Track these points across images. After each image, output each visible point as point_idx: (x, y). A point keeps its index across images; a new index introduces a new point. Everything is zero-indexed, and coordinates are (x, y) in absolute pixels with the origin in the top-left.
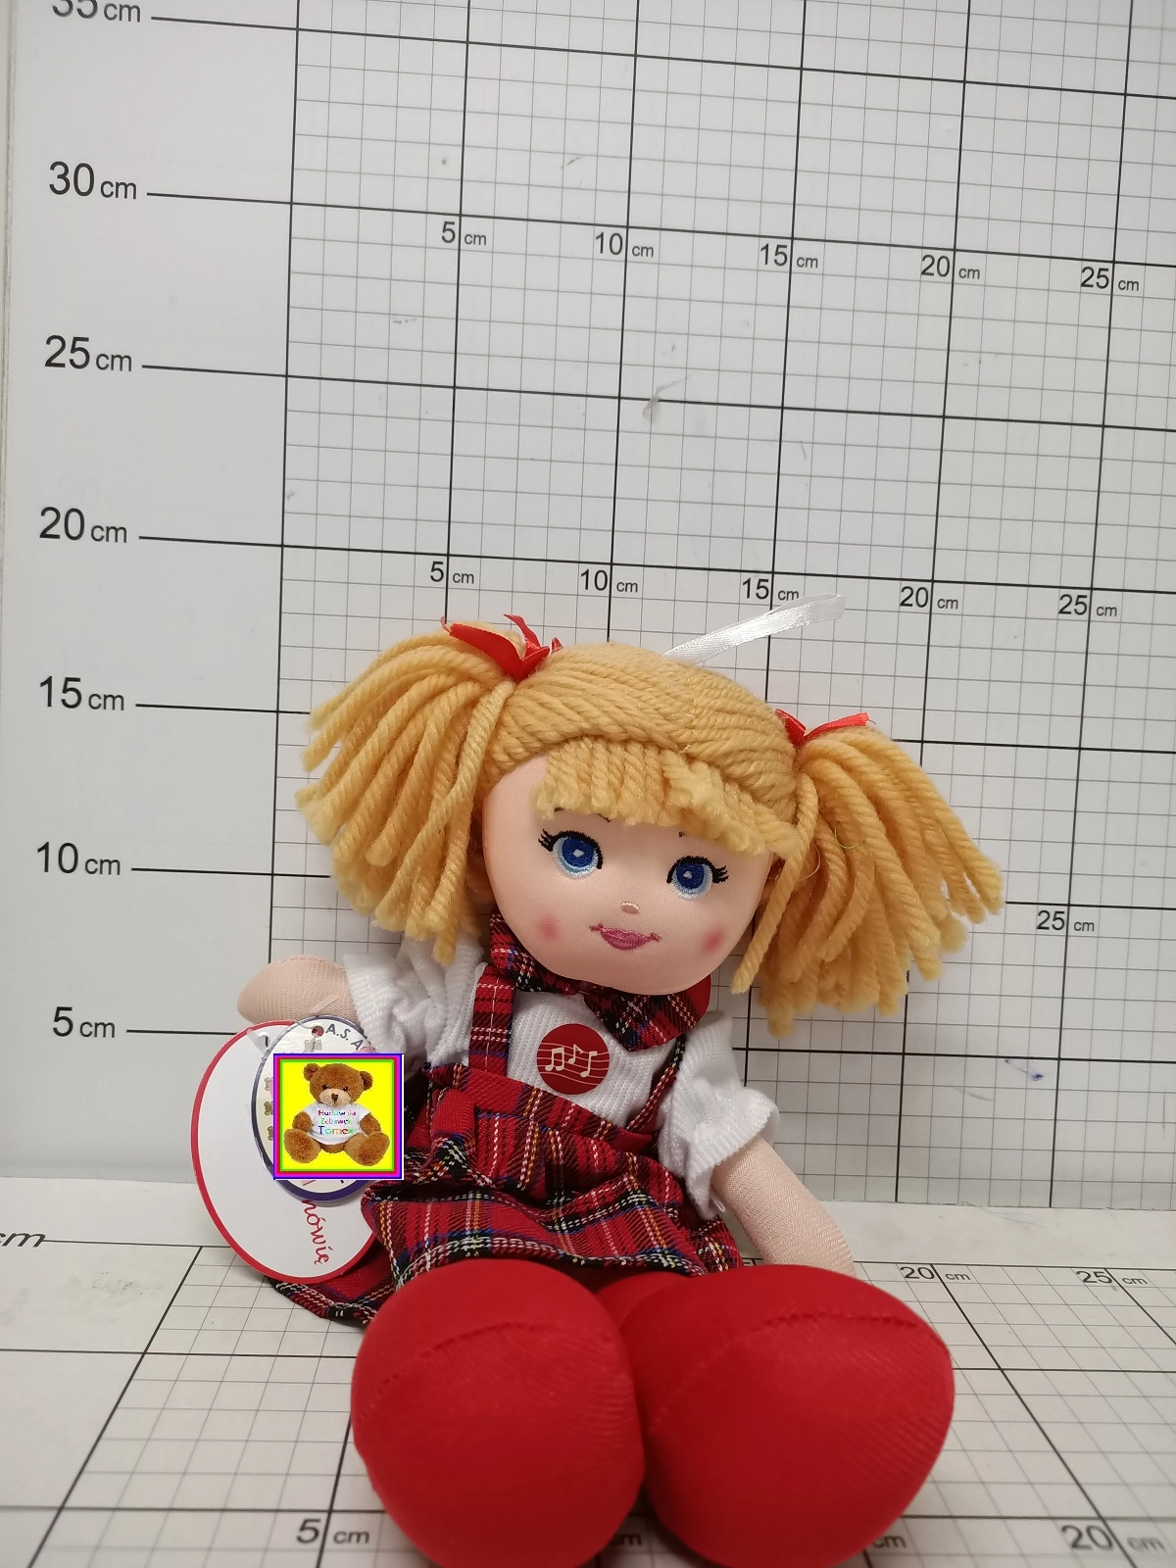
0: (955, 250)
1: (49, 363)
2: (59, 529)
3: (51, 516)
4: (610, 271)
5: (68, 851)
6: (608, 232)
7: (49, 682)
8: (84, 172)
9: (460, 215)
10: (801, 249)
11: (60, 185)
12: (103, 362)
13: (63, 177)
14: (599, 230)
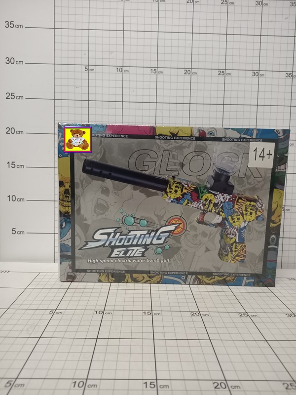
0: (191, 69)
1: (7, 98)
2: (10, 132)
4: (120, 76)
5: (14, 197)
6: (119, 68)
7: (9, 163)
8: (12, 59)
9: (89, 65)
10: (159, 70)
11: (8, 62)
12: (18, 98)
13: (8, 60)
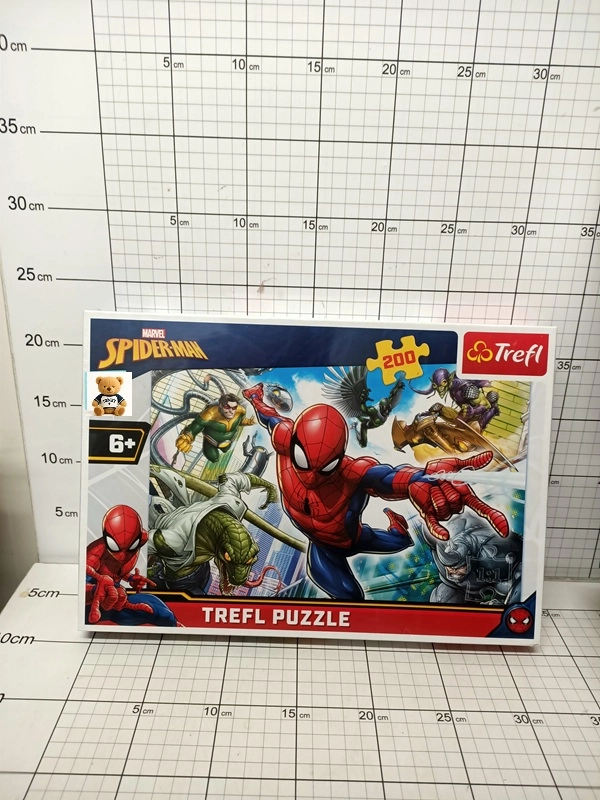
3: (29, 337)
14: (235, 217)
